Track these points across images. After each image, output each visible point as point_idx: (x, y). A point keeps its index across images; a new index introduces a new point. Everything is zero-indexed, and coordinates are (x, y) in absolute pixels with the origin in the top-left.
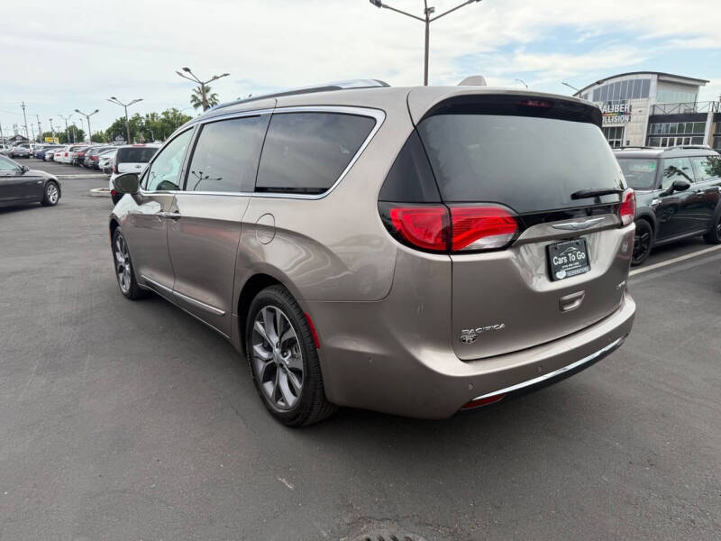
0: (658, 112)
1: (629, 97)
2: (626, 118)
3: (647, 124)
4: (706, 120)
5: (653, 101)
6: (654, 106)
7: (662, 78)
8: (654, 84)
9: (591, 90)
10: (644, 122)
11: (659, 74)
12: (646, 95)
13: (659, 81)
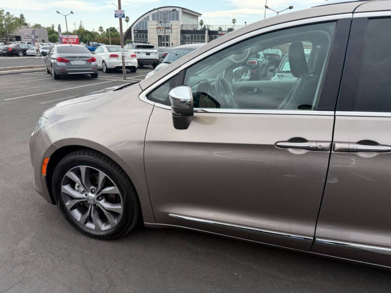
0: (184, 29)
1: (170, 20)
2: (170, 31)
3: (180, 34)
4: (205, 33)
5: (181, 23)
6: (182, 25)
7: (184, 11)
8: (180, 13)
9: (151, 13)
10: (178, 33)
11: (183, 9)
12: (177, 19)
13: (183, 12)
